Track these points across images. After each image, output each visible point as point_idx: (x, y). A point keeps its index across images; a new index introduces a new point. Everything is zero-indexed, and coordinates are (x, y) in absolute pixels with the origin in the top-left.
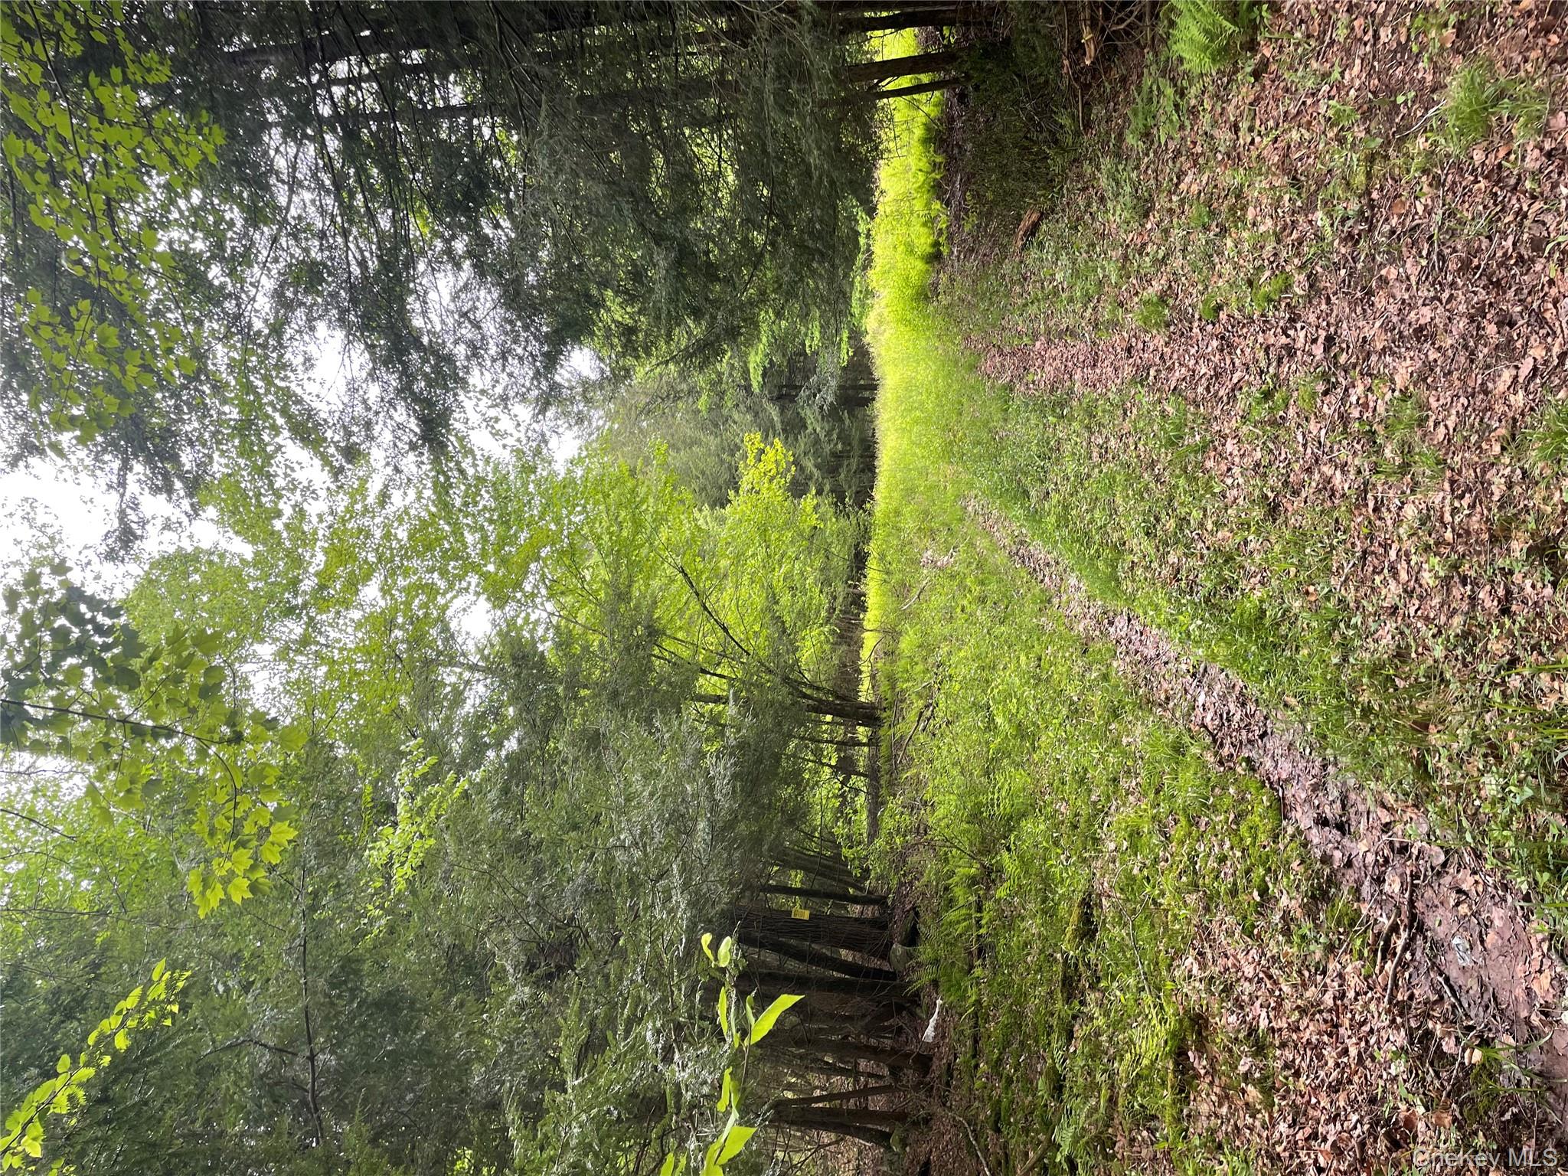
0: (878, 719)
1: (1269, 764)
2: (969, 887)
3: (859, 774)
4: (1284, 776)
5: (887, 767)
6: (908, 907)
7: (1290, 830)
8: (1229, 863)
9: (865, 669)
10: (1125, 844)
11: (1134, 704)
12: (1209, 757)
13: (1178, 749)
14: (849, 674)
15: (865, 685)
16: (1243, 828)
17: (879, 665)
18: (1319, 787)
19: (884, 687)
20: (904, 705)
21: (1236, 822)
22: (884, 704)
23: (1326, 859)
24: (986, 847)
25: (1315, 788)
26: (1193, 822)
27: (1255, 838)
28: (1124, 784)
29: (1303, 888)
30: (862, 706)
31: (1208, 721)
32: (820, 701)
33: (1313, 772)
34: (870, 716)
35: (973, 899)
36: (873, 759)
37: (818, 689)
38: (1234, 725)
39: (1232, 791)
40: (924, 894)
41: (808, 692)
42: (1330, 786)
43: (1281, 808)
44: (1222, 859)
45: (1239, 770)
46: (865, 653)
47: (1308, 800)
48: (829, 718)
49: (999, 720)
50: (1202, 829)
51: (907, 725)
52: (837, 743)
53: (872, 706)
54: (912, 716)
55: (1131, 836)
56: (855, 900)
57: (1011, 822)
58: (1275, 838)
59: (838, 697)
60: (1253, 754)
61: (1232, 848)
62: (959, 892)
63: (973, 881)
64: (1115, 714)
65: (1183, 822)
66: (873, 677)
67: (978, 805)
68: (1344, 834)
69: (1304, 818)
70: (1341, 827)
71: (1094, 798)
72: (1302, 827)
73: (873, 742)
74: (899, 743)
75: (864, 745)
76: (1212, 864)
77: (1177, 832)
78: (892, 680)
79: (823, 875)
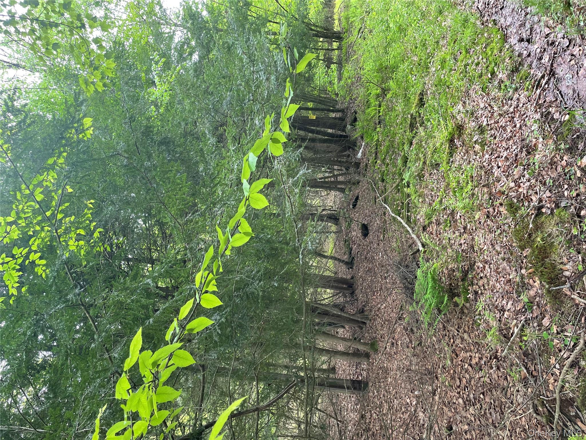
0: (341, 38)
1: (502, 20)
2: (376, 98)
3: (334, 63)
4: (508, 24)
5: (345, 58)
6: (352, 111)
7: (507, 47)
9: (336, 17)
10: (439, 67)
11: (449, 5)
12: (478, 23)
13: (466, 21)
14: (329, 19)
15: (336, 22)
16: (488, 49)
17: (342, 14)
18: (523, 25)
19: (344, 23)
20: (352, 29)
21: (485, 48)
22: (344, 31)
23: (520, 55)
24: (384, 80)
25: (520, 26)
26: (467, 52)
27: (492, 53)
28: (441, 43)
29: (509, 68)
30: (335, 33)
31: (479, 7)
32: (318, 31)
33: (521, 19)
34: (338, 37)
35: (378, 103)
36: (339, 56)
37: (317, 26)
38: (490, 6)
39: (486, 35)
40: (359, 106)
41: (313, 28)
42: (527, 24)
43: (505, 38)
44: (478, 64)
45: (490, 25)
46: (336, 10)
47: (517, 32)
48: (321, 39)
49: (391, 26)
50: (471, 54)
51: (354, 37)
52: (325, 49)
53: (339, 33)
54: (355, 33)
55: (442, 63)
56: (333, 111)
57: (394, 69)
58: (501, 51)
59: (325, 30)
60: (497, 18)
61: (482, 59)
62: (372, 100)
63: (378, 96)
64: (440, 12)
65: (464, 52)
66: (339, 20)
67: (381, 64)
69: (513, 40)
70: (528, 41)
71: (428, 51)
72: (512, 44)
73: (339, 48)
74: (350, 46)
75: (336, 49)
76: (474, 67)
77: (460, 57)
78: (347, 19)
79: (320, 103)
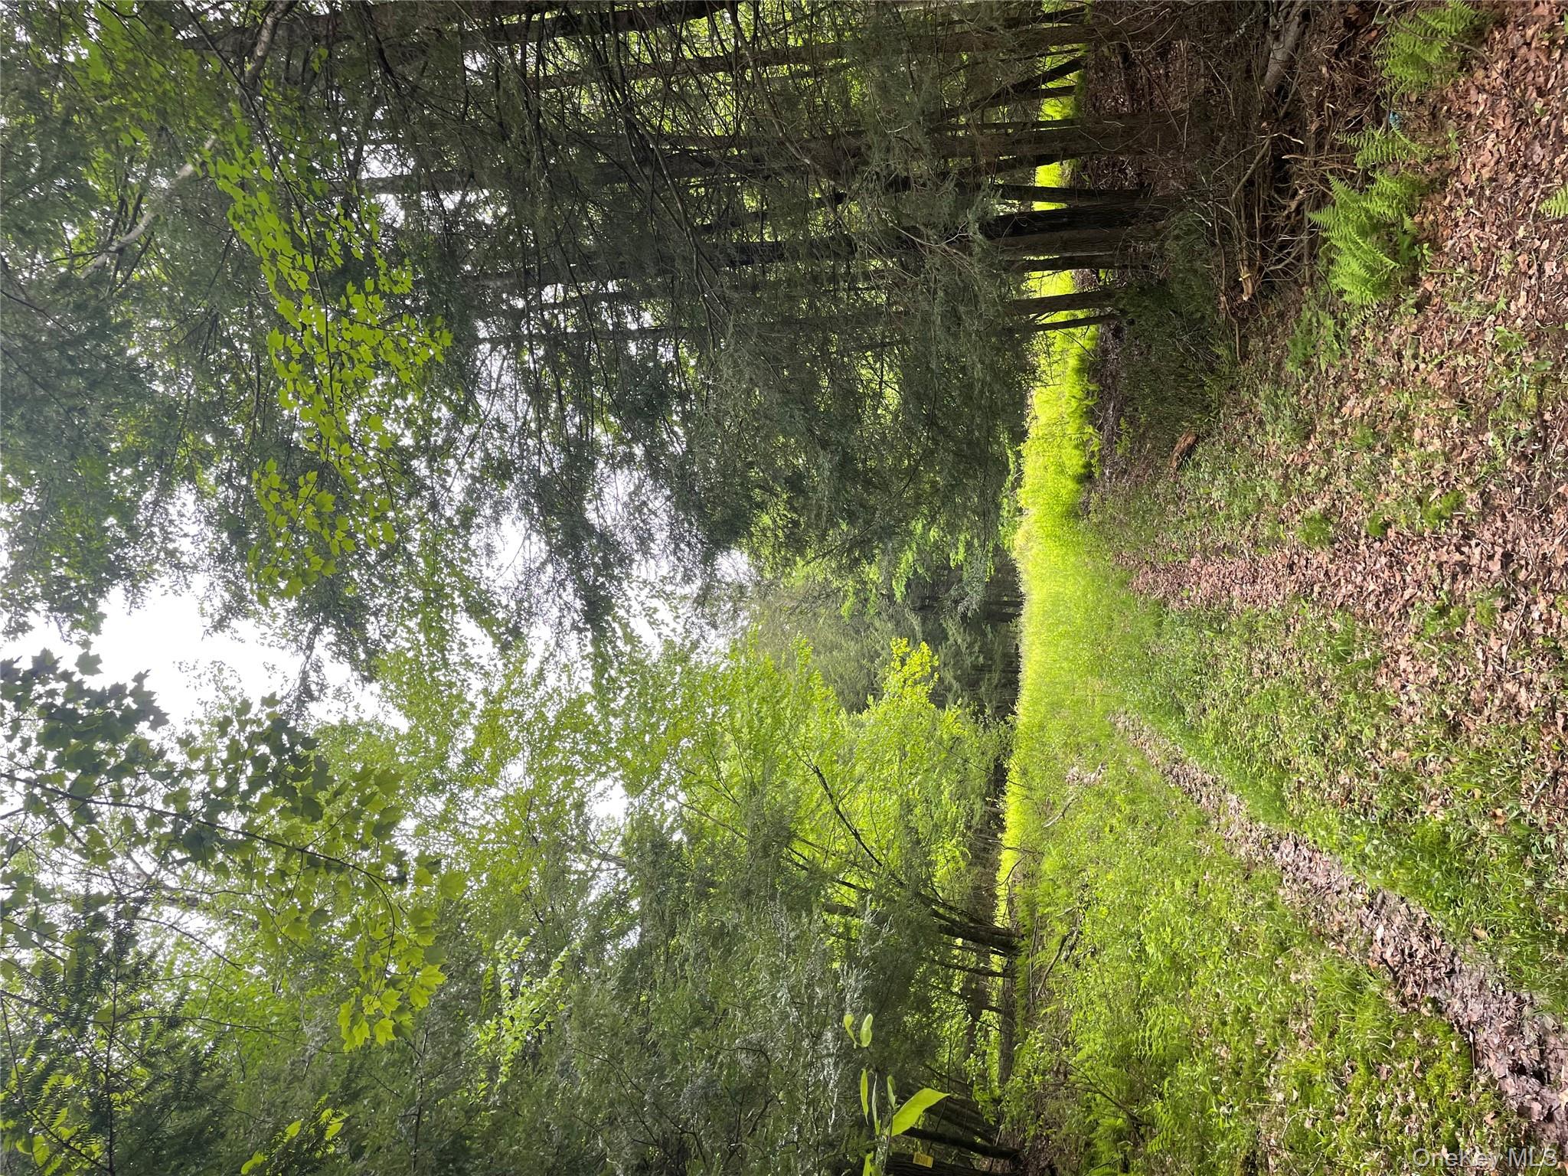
0: (1014, 948)
1: (1457, 1005)
2: (1115, 1141)
3: (991, 1009)
4: (1475, 1019)
5: (1023, 1002)
6: (1043, 1164)
7: (1483, 1080)
8: (1413, 1116)
9: (1001, 892)
10: (1296, 1094)
11: (1304, 935)
12: (1390, 997)
13: (1355, 985)
14: (983, 896)
15: (1002, 908)
16: (1430, 1077)
17: (1017, 890)
18: (1514, 1030)
19: (1022, 913)
20: (1044, 933)
21: (1421, 1069)
22: (1022, 931)
23: (1524, 1112)
24: (1135, 1095)
25: (1510, 1031)
26: (1372, 1070)
27: (1443, 1087)
28: (1293, 1026)
29: (1498, 1144)
30: (998, 932)
31: (1388, 956)
32: (953, 921)
33: (1507, 1014)
34: (1006, 943)
35: (1119, 1156)
36: (1006, 993)
37: (951, 908)
38: (1418, 961)
39: (1416, 1034)
40: (1061, 1150)
41: (941, 911)
42: (1527, 1030)
43: (1472, 1055)
44: (1406, 1112)
45: (1424, 1011)
46: (1002, 876)
47: (1502, 1046)
48: (959, 941)
49: (1150, 949)
50: (1383, 1078)
51: (1048, 954)
52: (970, 970)
53: (1008, 933)
54: (1053, 944)
55: (1302, 1085)
56: (984, 1152)
57: (1165, 1067)
58: (1466, 1088)
59: (972, 920)
60: (1440, 995)
61: (1417, 1099)
62: (1102, 1146)
63: (1119, 1135)
64: (1283, 947)
65: (1362, 1069)
66: (1010, 901)
67: (1126, 1046)
68: (1543, 1084)
69: (1497, 1066)
70: (1540, 1076)
71: (1259, 1041)
72: (1496, 1075)
73: (1008, 973)
74: (1038, 975)
75: (999, 975)
76: (1395, 1117)
77: (1356, 1081)
78: (1032, 905)
79: (947, 1118)
